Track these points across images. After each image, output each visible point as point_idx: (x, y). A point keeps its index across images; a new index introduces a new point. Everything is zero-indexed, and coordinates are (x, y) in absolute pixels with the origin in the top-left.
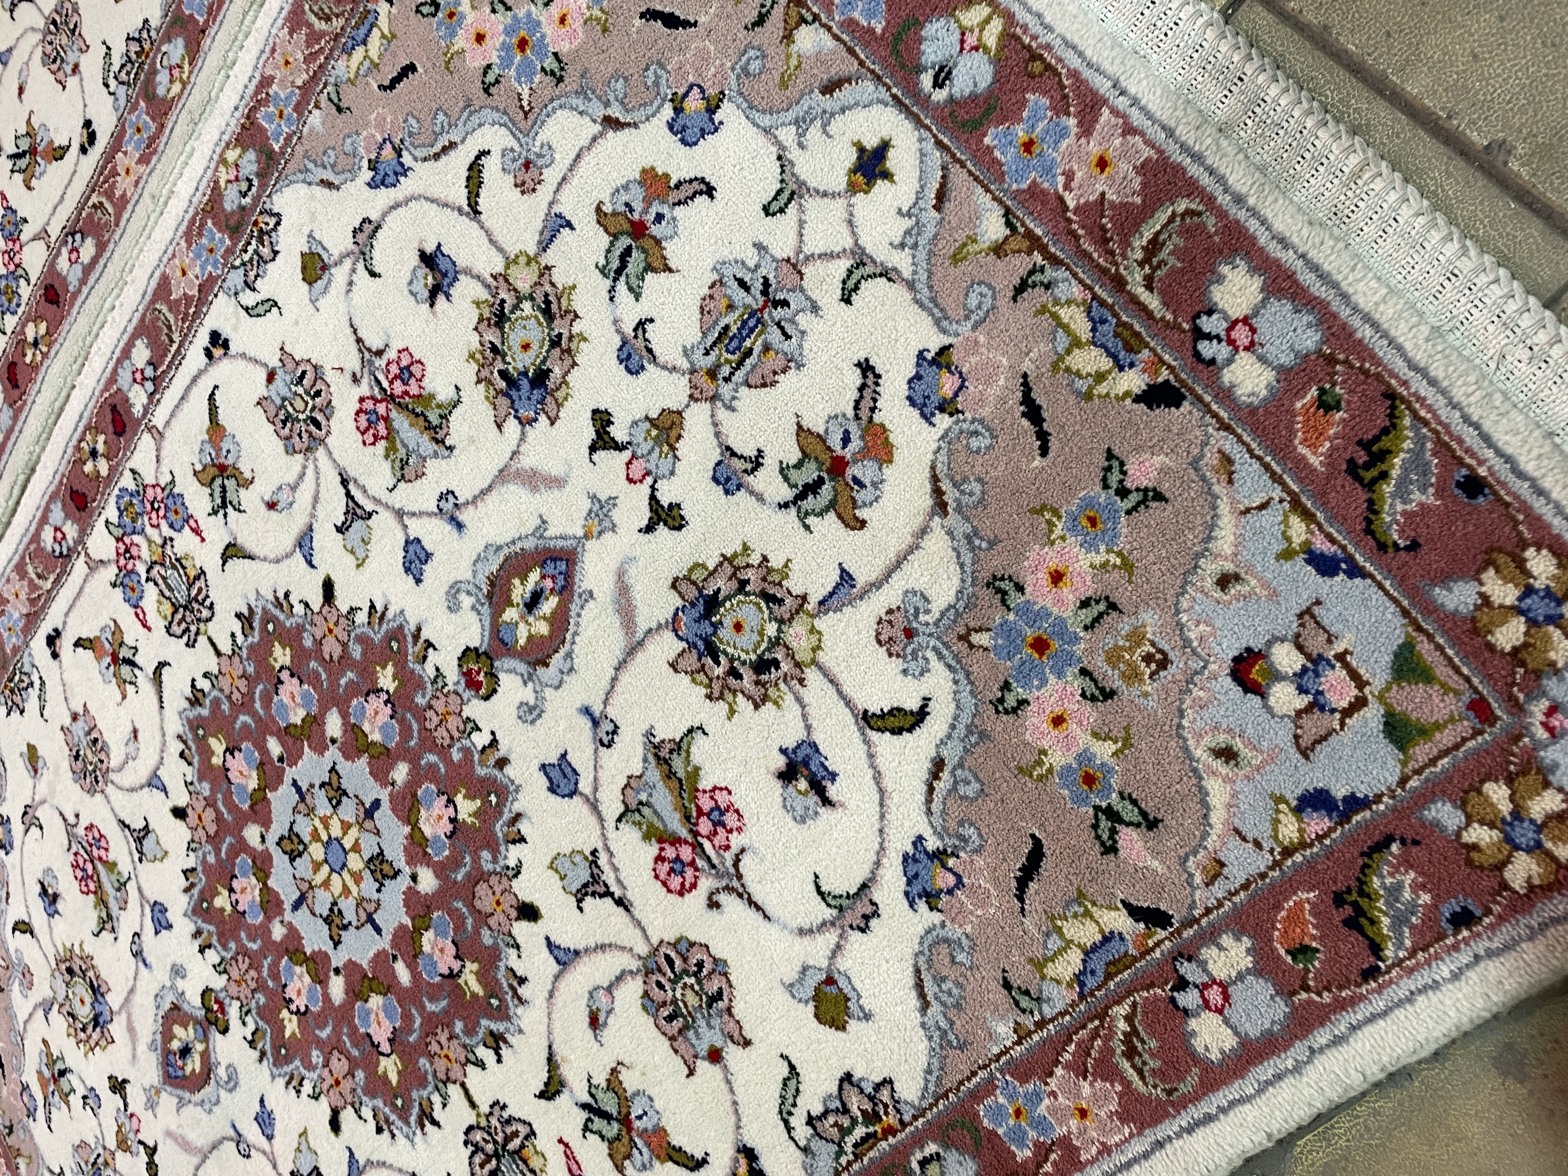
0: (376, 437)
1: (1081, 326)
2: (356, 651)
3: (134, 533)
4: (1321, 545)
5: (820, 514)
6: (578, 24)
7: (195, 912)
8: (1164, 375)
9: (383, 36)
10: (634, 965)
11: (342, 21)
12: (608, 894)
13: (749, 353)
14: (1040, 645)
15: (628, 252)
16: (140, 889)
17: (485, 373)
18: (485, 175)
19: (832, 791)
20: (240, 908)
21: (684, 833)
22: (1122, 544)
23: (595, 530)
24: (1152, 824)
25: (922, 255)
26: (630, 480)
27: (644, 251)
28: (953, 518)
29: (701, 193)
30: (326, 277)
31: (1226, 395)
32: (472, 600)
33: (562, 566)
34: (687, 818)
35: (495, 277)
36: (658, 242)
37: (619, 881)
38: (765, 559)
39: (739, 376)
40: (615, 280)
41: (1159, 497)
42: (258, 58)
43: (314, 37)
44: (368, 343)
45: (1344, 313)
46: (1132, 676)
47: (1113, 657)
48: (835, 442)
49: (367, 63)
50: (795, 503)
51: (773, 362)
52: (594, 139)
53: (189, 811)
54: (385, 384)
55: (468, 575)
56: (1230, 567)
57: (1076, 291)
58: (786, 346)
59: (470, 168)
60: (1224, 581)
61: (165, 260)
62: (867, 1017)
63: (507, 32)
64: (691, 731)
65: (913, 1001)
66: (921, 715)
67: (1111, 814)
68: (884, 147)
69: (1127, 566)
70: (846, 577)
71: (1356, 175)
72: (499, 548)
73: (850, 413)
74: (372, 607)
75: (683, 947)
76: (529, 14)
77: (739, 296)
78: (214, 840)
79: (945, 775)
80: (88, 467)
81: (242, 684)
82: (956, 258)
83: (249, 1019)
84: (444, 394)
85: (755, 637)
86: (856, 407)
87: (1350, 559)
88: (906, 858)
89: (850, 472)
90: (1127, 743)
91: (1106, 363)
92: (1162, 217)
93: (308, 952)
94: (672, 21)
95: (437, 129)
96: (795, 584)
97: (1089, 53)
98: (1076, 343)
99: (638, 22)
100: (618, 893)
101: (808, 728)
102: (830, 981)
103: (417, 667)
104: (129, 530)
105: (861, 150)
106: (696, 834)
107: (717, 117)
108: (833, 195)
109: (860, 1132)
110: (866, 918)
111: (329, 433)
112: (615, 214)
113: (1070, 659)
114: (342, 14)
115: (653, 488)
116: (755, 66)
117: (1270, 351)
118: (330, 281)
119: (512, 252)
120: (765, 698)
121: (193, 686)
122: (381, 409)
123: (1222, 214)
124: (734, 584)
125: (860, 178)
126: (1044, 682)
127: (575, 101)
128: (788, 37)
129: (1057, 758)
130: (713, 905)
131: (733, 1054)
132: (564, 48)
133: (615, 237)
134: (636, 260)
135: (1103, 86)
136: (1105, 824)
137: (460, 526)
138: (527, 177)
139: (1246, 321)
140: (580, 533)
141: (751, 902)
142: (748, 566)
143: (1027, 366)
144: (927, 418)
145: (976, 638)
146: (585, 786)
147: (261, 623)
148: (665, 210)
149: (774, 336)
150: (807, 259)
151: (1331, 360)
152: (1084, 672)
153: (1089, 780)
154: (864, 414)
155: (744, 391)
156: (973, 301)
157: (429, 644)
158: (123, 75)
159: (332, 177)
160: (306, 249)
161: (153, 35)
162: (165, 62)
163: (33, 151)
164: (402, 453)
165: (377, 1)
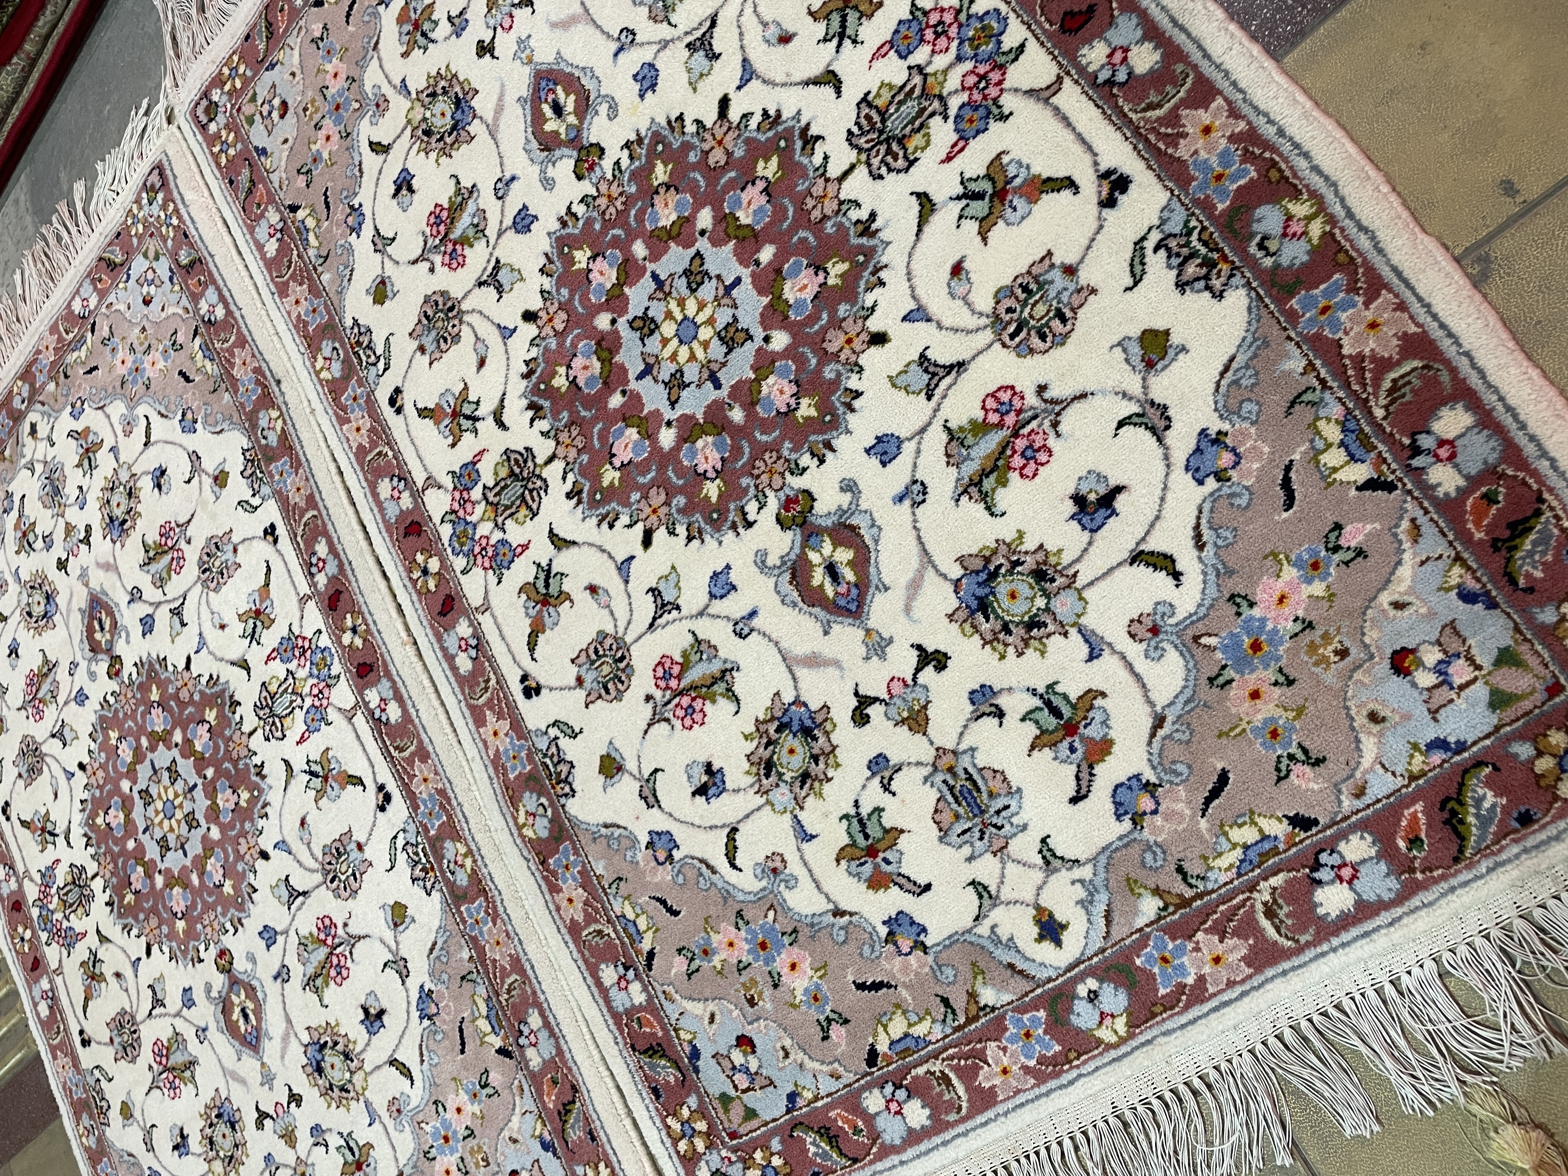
0: (319, 929)
2: (240, 867)
11: (503, 1003)
15: (353, 1154)
16: (160, 604)
17: (329, 1030)
20: (152, 710)
21: (169, 1063)
23: (263, 1071)
26: (276, 1105)
30: (392, 923)
32: (249, 970)
33: (254, 1042)
35: (363, 1060)
37: (157, 1016)
40: (346, 1140)
43: (504, 973)
44: (357, 945)
49: (477, 1014)
52: (397, 1161)
53: (189, 674)
55: (258, 974)
59: (409, 1070)
64: (197, 1088)
65: (128, 1150)
72: (265, 1002)
74: (255, 890)
75: (139, 1042)
76: (457, 1151)
78: (177, 696)
80: (349, 620)
81: (235, 754)
83: (113, 699)
84: (327, 995)
85: (220, 1143)
95: (432, 1055)
100: (153, 1013)
101: (193, 1154)
102: (132, 1115)
103: (230, 915)
106: (169, 1070)
109: (98, 1102)
110: (146, 1144)
111: (327, 889)
112: (368, 1154)
115: (272, 1117)
118: (389, 926)
119: (369, 1079)
120: (203, 1136)
121: (238, 703)
122: (329, 941)
124: (237, 1142)
127: (414, 1159)
130: (150, 1067)
131: (112, 1051)
132: (437, 1166)
133: (360, 1150)
137: (276, 978)
140: (264, 1060)
141: (150, 1088)
146: (185, 1012)
147: (257, 784)
157: (236, 930)
158: (553, 749)
159: (436, 953)
160: (409, 912)
161: (563, 800)
162: (541, 810)
163: (546, 601)
164: (310, 948)
165: (503, 1040)
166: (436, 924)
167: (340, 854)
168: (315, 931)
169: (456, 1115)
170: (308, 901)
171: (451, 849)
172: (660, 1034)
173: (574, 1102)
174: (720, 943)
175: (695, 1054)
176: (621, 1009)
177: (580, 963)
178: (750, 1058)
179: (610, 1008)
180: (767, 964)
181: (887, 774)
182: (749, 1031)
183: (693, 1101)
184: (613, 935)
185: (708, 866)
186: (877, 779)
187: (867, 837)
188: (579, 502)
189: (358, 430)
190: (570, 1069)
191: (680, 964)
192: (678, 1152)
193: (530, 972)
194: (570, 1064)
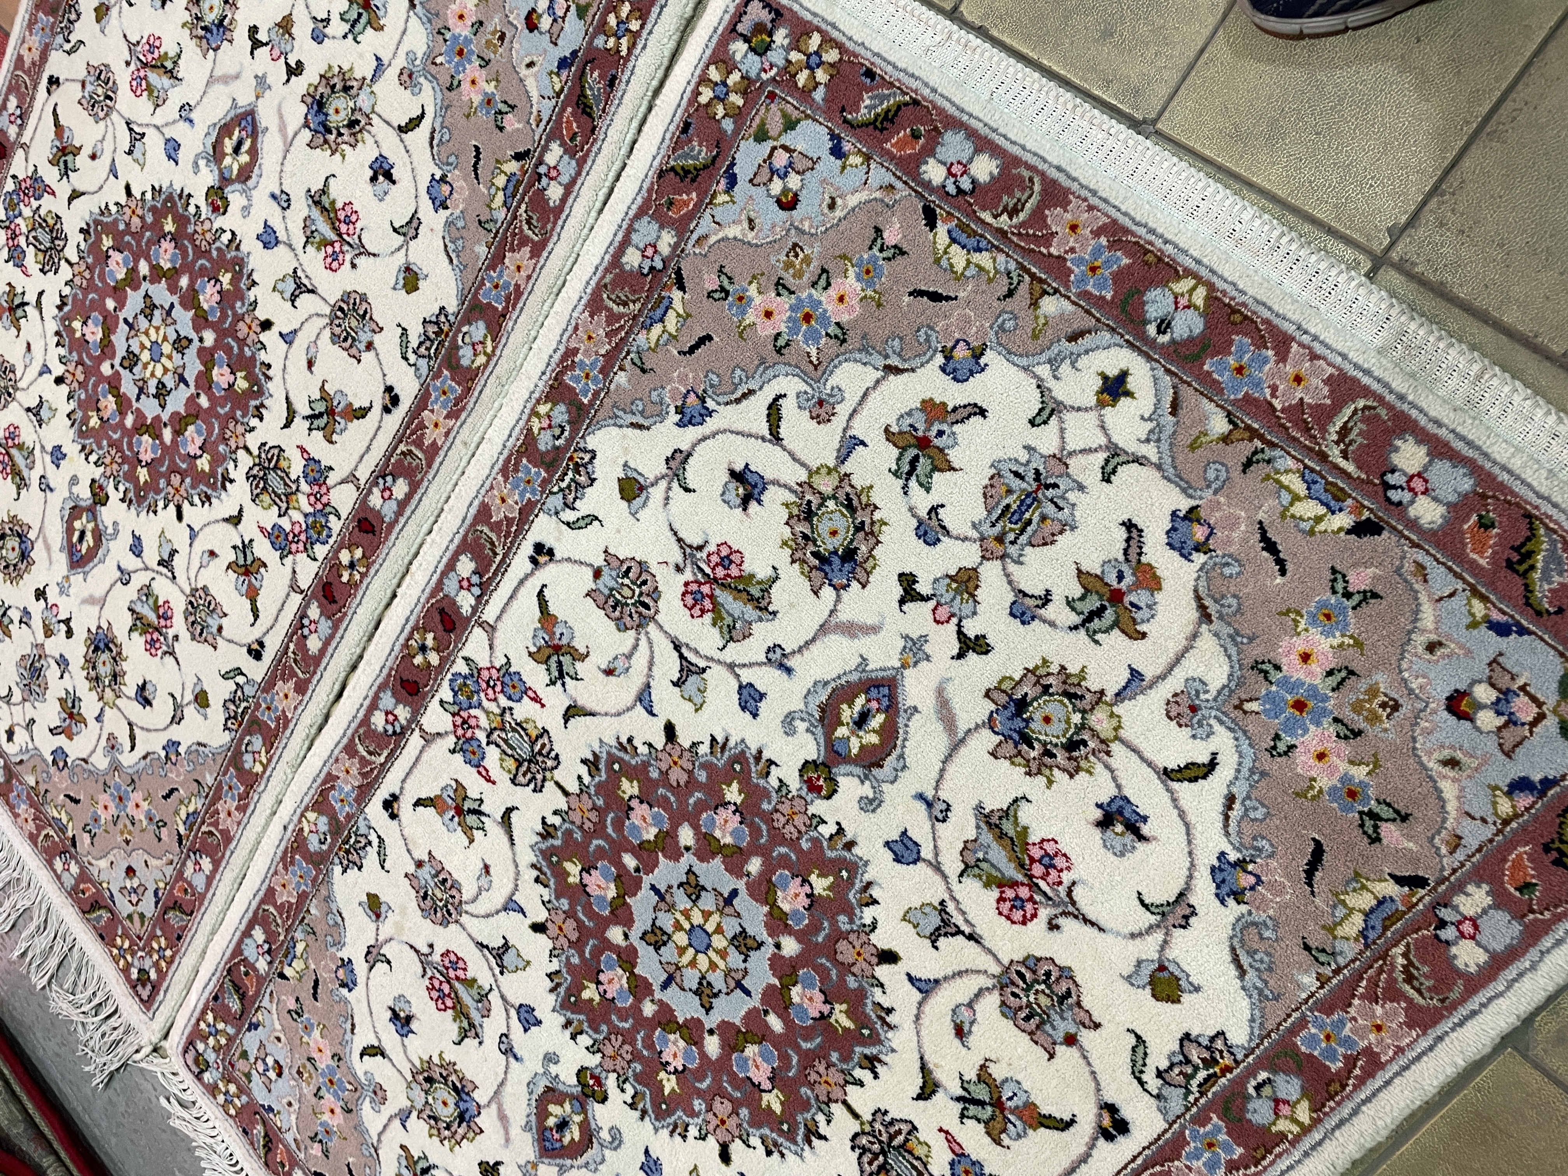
0: (703, 611)
1: (1299, 487)
2: (702, 776)
3: (470, 707)
4: (1496, 616)
5: (1106, 631)
6: (855, 302)
7: (562, 1006)
8: (1366, 514)
9: (679, 315)
10: (989, 983)
11: (638, 306)
12: (959, 932)
13: (1029, 522)
14: (1299, 706)
15: (916, 459)
16: (503, 997)
17: (797, 555)
18: (784, 412)
19: (1145, 830)
20: (609, 996)
21: (1020, 877)
22: (1352, 629)
23: (911, 661)
24: (1405, 818)
25: (1165, 446)
26: (937, 622)
27: (930, 457)
28: (1217, 625)
29: (975, 414)
30: (644, 494)
31: (1413, 524)
32: (805, 725)
33: (886, 691)
34: (1022, 866)
35: (800, 485)
36: (941, 450)
37: (967, 921)
38: (1063, 668)
39: (1023, 539)
40: (907, 480)
41: (1375, 595)
42: (562, 335)
43: (612, 318)
44: (688, 541)
45: (1488, 465)
46: (1374, 719)
47: (1357, 707)
48: (1111, 578)
49: (666, 336)
50: (1083, 624)
51: (1049, 527)
52: (878, 382)
53: (549, 925)
54: (708, 570)
55: (802, 706)
56: (1434, 637)
57: (1290, 463)
58: (1060, 515)
59: (770, 407)
60: (1431, 647)
61: (483, 491)
62: (1197, 989)
63: (792, 309)
64: (1016, 801)
65: (1233, 972)
66: (1212, 765)
67: (1372, 815)
68: (1123, 376)
69: (1358, 644)
70: (1135, 674)
71: (1479, 377)
72: (826, 683)
73: (1121, 558)
74: (713, 739)
75: (1031, 963)
76: (810, 296)
77: (1015, 483)
78: (577, 945)
79: (1237, 806)
80: (418, 660)
81: (593, 816)
82: (1193, 446)
83: (627, 1086)
84: (763, 573)
85: (1063, 726)
86: (1126, 552)
87: (1518, 624)
88: (1213, 869)
89: (1126, 600)
90: (1376, 765)
91: (1322, 510)
92: (1348, 412)
93: (681, 1020)
94: (936, 297)
95: (736, 381)
96: (1093, 683)
97: (1276, 307)
98: (1296, 498)
99: (906, 299)
100: (967, 930)
101: (1119, 787)
102: (1162, 968)
103: (762, 782)
104: (465, 706)
105: (1105, 378)
106: (1031, 877)
107: (982, 361)
108: (1086, 410)
109: (1202, 1075)
110: (1186, 917)
111: (657, 612)
112: (901, 433)
113: (1324, 712)
114: (638, 299)
115: (959, 625)
116: (1009, 325)
117: (1440, 493)
118: (647, 498)
119: (814, 466)
120: (1078, 769)
121: (544, 822)
122: (706, 589)
123: (1390, 407)
124: (1039, 689)
125: (1106, 397)
126: (1306, 731)
127: (858, 356)
128: (1034, 304)
129: (1324, 782)
130: (1053, 927)
131: (1086, 1037)
132: (844, 318)
133: (904, 449)
134: (924, 465)
135: (1291, 329)
136: (1369, 823)
137: (789, 671)
138: (822, 412)
139: (1419, 475)
140: (898, 664)
141: (1086, 921)
142: (1049, 674)
143: (1261, 516)
144: (1187, 557)
145: (1248, 706)
146: (927, 852)
147: (606, 766)
148: (945, 427)
149: (1050, 509)
150: (1070, 454)
151: (1484, 496)
152: (1336, 720)
153: (1352, 794)
154: (1133, 557)
155: (1028, 550)
156: (1211, 474)
157: (771, 762)
158: (422, 350)
159: (641, 421)
160: (622, 475)
161: (452, 318)
162: (467, 340)
163: (330, 412)
164: (728, 620)
165: (670, 290)
166: (614, 430)
167: (617, 603)
168: (708, 617)
169: (776, 317)
170: (683, 639)
171: (545, 442)
172: (569, 110)
173: (673, 169)
174: (477, 93)
175: (563, 63)
176: (574, 163)
177: (558, 229)
178: (540, 11)
179: (578, 174)
180: (471, 41)
181: (321, 25)
182: (521, 24)
183: (599, 42)
184: (523, 206)
185: (432, 138)
186: (327, 31)
187: (360, 15)
188: (262, 405)
189: (286, 696)
190: (650, 190)
191: (511, 122)
192: (642, 27)
193: (593, 283)
194: (644, 193)
